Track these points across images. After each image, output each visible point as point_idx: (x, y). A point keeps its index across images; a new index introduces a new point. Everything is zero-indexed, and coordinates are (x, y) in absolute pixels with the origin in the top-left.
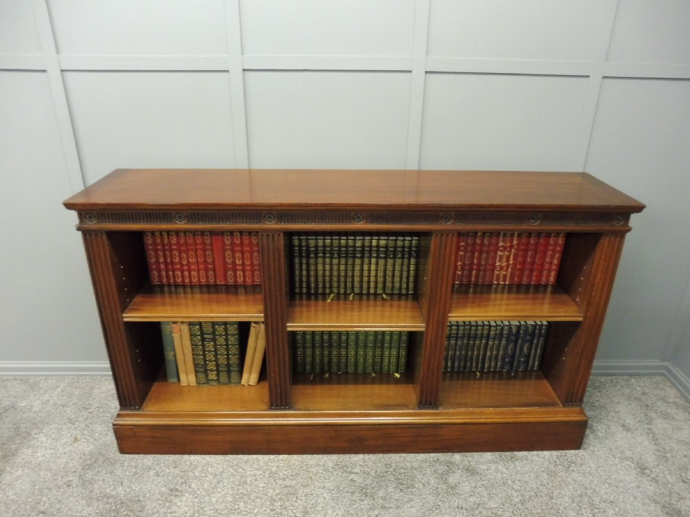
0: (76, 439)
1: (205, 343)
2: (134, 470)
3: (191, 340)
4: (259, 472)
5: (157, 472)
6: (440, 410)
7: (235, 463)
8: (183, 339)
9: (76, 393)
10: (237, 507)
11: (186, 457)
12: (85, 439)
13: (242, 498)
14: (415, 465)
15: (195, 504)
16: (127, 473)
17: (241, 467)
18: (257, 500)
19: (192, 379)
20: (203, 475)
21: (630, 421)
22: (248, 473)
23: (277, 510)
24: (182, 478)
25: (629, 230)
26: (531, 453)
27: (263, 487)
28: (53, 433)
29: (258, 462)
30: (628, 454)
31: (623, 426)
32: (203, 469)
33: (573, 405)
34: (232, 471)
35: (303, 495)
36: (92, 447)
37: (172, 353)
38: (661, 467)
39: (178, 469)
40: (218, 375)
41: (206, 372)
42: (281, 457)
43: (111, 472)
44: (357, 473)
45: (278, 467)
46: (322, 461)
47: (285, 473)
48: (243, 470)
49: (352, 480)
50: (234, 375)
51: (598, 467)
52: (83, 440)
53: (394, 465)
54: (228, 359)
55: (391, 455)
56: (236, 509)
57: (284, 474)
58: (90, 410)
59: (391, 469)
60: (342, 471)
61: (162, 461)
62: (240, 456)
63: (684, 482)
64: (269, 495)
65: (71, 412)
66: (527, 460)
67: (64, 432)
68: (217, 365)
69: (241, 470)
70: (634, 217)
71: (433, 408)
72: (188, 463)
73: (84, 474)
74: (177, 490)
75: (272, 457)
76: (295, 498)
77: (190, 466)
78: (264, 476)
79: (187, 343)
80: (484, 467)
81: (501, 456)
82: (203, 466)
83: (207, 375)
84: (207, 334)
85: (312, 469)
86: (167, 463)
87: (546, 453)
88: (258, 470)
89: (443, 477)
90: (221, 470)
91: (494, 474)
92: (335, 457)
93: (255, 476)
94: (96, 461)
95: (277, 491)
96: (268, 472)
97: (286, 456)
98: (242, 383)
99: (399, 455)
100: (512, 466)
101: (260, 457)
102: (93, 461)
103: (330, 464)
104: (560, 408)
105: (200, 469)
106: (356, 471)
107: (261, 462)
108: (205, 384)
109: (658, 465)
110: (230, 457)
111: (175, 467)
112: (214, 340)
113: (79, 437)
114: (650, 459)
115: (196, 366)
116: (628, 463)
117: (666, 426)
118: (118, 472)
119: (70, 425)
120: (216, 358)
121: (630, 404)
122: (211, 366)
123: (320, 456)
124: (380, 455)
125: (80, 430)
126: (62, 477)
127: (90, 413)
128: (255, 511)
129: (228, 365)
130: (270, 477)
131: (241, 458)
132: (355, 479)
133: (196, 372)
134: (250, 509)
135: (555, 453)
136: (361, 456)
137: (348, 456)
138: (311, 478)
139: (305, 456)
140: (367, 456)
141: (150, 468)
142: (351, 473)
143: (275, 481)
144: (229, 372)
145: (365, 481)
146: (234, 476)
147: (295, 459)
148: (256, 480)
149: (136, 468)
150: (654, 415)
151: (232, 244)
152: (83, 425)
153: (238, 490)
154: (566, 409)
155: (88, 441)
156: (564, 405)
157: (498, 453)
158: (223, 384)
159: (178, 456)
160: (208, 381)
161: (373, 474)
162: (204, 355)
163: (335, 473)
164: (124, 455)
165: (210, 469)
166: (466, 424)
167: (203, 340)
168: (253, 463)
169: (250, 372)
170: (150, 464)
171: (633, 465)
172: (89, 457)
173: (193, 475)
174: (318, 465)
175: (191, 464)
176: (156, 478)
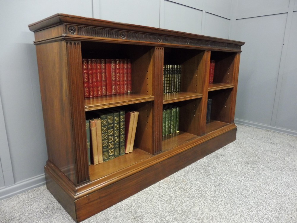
1: (109, 130)
3: (102, 130)
4: (162, 190)
5: (114, 217)
6: (206, 135)
7: (146, 193)
8: (97, 130)
10: (174, 205)
11: (119, 204)
13: (171, 201)
14: (207, 161)
15: (155, 216)
18: (177, 198)
19: (101, 159)
20: (139, 205)
22: (158, 193)
23: (190, 196)
24: (131, 211)
25: (241, 52)
26: (227, 145)
27: (172, 193)
29: (155, 187)
32: (136, 203)
33: (232, 123)
34: (150, 196)
35: (190, 187)
39: (123, 210)
40: (114, 151)
41: (108, 151)
42: (161, 181)
44: (195, 172)
45: (166, 184)
49: (197, 174)
53: (201, 164)
54: (120, 139)
55: (196, 162)
56: (175, 206)
57: (173, 185)
59: (203, 166)
60: (189, 174)
61: (109, 212)
62: (144, 190)
64: (178, 194)
66: (229, 147)
68: (115, 144)
69: (153, 194)
70: (242, 47)
71: (204, 135)
74: (137, 217)
75: (158, 183)
76: (189, 189)
77: (127, 206)
78: (166, 190)
79: (99, 132)
80: (224, 153)
81: (223, 149)
82: (134, 202)
83: (109, 153)
84: (111, 124)
85: (179, 179)
86: (113, 211)
87: (230, 144)
88: (160, 190)
89: (219, 160)
90: (144, 199)
91: (228, 153)
92: (180, 171)
93: (162, 192)
95: (180, 191)
96: (166, 188)
97: (163, 180)
98: (126, 153)
99: (198, 161)
100: (229, 150)
103: (183, 174)
104: (230, 125)
105: (134, 204)
106: (193, 171)
108: (108, 159)
109: (253, 137)
111: (121, 210)
112: (113, 127)
114: (250, 136)
115: (103, 148)
120: (114, 139)
122: (111, 146)
124: (193, 164)
127: (19, 219)
128: (183, 202)
129: (119, 143)
130: (168, 189)
131: (146, 190)
133: (103, 152)
134: (180, 202)
135: (232, 143)
136: (188, 167)
137: (184, 169)
138: (183, 181)
141: (107, 218)
142: (193, 173)
143: (173, 189)
144: (120, 147)
145: (201, 172)
146: (154, 197)
148: (165, 193)
151: (115, 69)
153: (165, 200)
157: (221, 149)
158: (117, 156)
159: (114, 206)
160: (110, 157)
161: (200, 169)
162: (108, 139)
165: (139, 201)
167: (108, 128)
168: (154, 189)
169: (130, 144)
170: (104, 217)
173: (135, 208)
174: (179, 176)
175: (126, 204)
176: (118, 219)
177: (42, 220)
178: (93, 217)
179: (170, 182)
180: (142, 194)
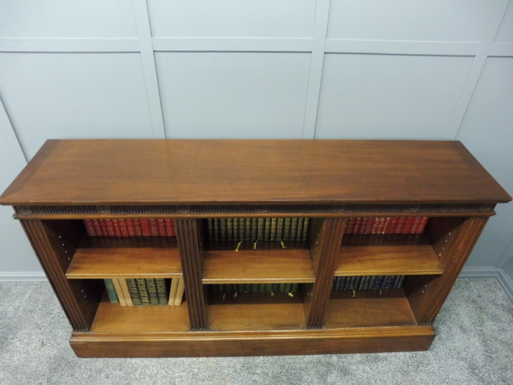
0: (43, 343)
2: (89, 373)
4: (184, 374)
5: (107, 374)
6: (324, 329)
7: (166, 365)
9: (41, 299)
11: (128, 360)
12: (50, 343)
14: (303, 366)
16: (84, 375)
17: (171, 369)
19: (129, 302)
20: (142, 376)
21: (467, 323)
22: (177, 374)
24: (126, 379)
25: (495, 214)
26: (390, 354)
28: (25, 338)
29: (184, 364)
30: (463, 354)
31: (461, 327)
32: (142, 371)
33: (426, 324)
34: (164, 373)
36: (56, 351)
37: (112, 285)
38: (487, 367)
39: (123, 371)
41: (140, 298)
42: (201, 359)
43: (72, 375)
44: (259, 374)
45: (199, 369)
46: (232, 363)
47: (204, 374)
48: (172, 372)
49: (254, 381)
50: (163, 300)
51: (440, 367)
52: (48, 345)
53: (286, 366)
54: (156, 290)
55: (284, 356)
57: (204, 376)
58: (52, 316)
59: (284, 370)
60: (247, 372)
61: (110, 364)
62: (170, 359)
63: (504, 381)
65: (38, 317)
66: (387, 360)
67: (33, 337)
68: (148, 293)
69: (171, 372)
71: (318, 328)
72: (130, 366)
73: (51, 377)
75: (194, 359)
77: (132, 369)
78: (188, 378)
80: (354, 368)
81: (367, 357)
82: (142, 369)
83: (141, 299)
85: (225, 371)
86: (114, 365)
88: (184, 371)
89: (323, 377)
90: (156, 372)
91: (362, 374)
92: (242, 359)
93: (181, 377)
94: (59, 365)
96: (191, 374)
97: (205, 359)
98: (169, 304)
99: (291, 357)
100: (376, 366)
101: (185, 359)
102: (57, 365)
103: (239, 366)
104: (416, 326)
105: (139, 371)
106: (257, 372)
107: (185, 364)
108: (140, 305)
109: (485, 365)
110: (162, 360)
111: (121, 370)
113: (45, 341)
114: (479, 359)
115: (131, 294)
116: (462, 363)
117: (494, 327)
118: (77, 375)
119: (37, 330)
120: (147, 289)
121: (468, 307)
122: (144, 294)
123: (231, 358)
124: (277, 357)
125: (46, 335)
126: (35, 380)
127: (52, 318)
129: (157, 293)
130: (193, 378)
131: (170, 361)
132: (257, 380)
133: (132, 298)
136: (262, 358)
137: (252, 358)
138: (224, 379)
139: (219, 358)
140: (266, 358)
141: (102, 371)
142: (254, 374)
143: (197, 382)
144: (158, 297)
145: (264, 381)
146: (166, 377)
147: (212, 360)
148: (182, 381)
149: (90, 370)
150: (484, 317)
152: (47, 330)
154: (420, 327)
155: (52, 345)
156: (419, 324)
157: (365, 354)
158: (154, 304)
159: (122, 359)
160: (142, 303)
161: (270, 375)
162: (137, 288)
163: (242, 374)
164: (80, 359)
165: (147, 372)
166: (343, 338)
168: (180, 365)
169: (175, 297)
170: (101, 367)
171: (466, 365)
172: (53, 361)
173: (134, 377)
174: (229, 367)
175: (133, 366)
176: (106, 380)
177: (63, 332)
178: (95, 359)
179: (208, 368)
180: (160, 363)
